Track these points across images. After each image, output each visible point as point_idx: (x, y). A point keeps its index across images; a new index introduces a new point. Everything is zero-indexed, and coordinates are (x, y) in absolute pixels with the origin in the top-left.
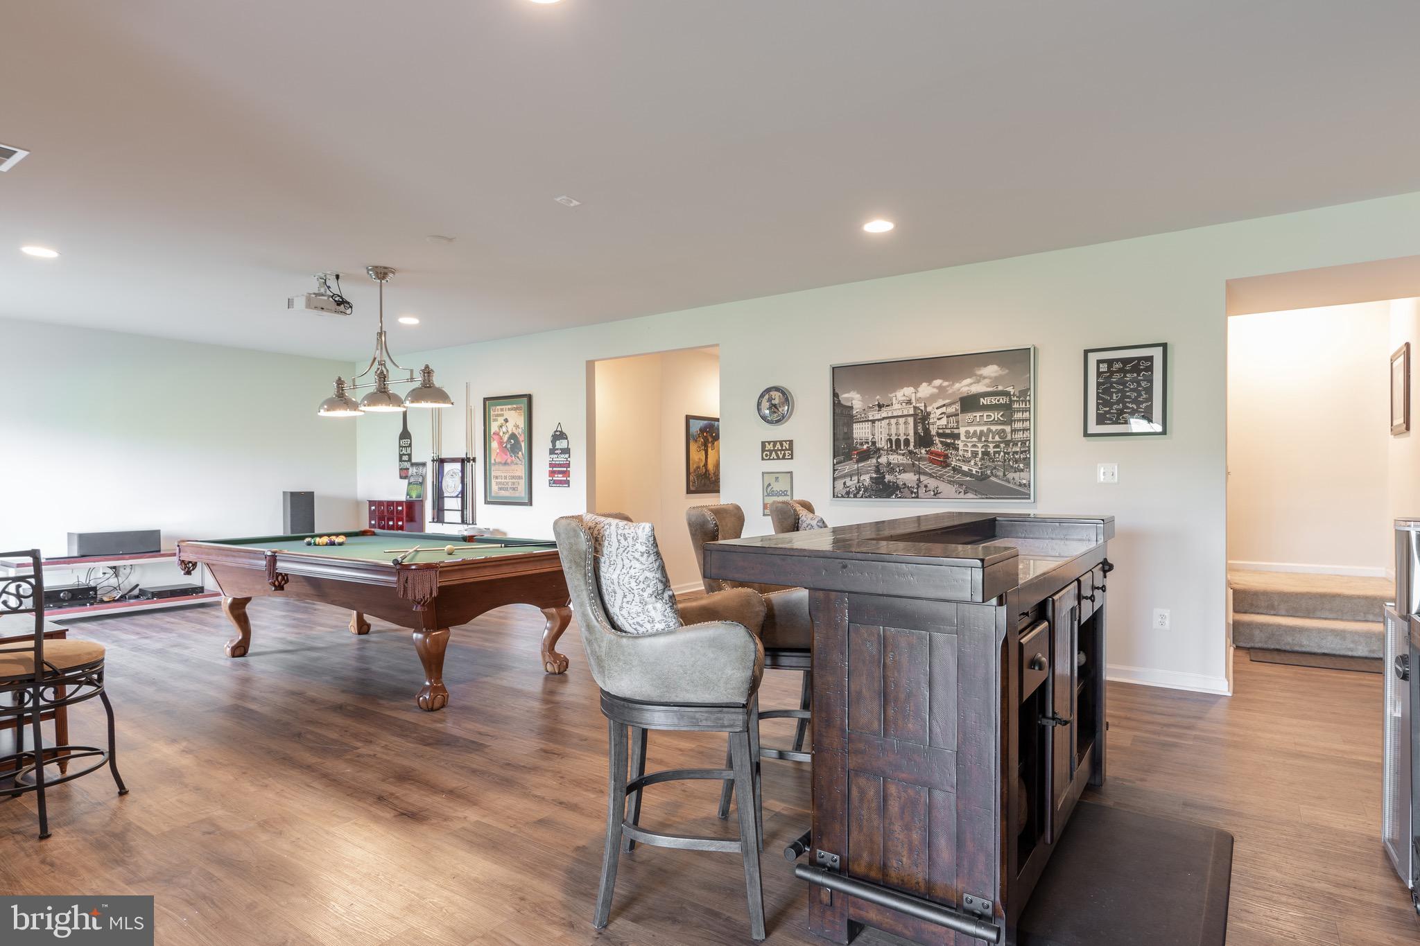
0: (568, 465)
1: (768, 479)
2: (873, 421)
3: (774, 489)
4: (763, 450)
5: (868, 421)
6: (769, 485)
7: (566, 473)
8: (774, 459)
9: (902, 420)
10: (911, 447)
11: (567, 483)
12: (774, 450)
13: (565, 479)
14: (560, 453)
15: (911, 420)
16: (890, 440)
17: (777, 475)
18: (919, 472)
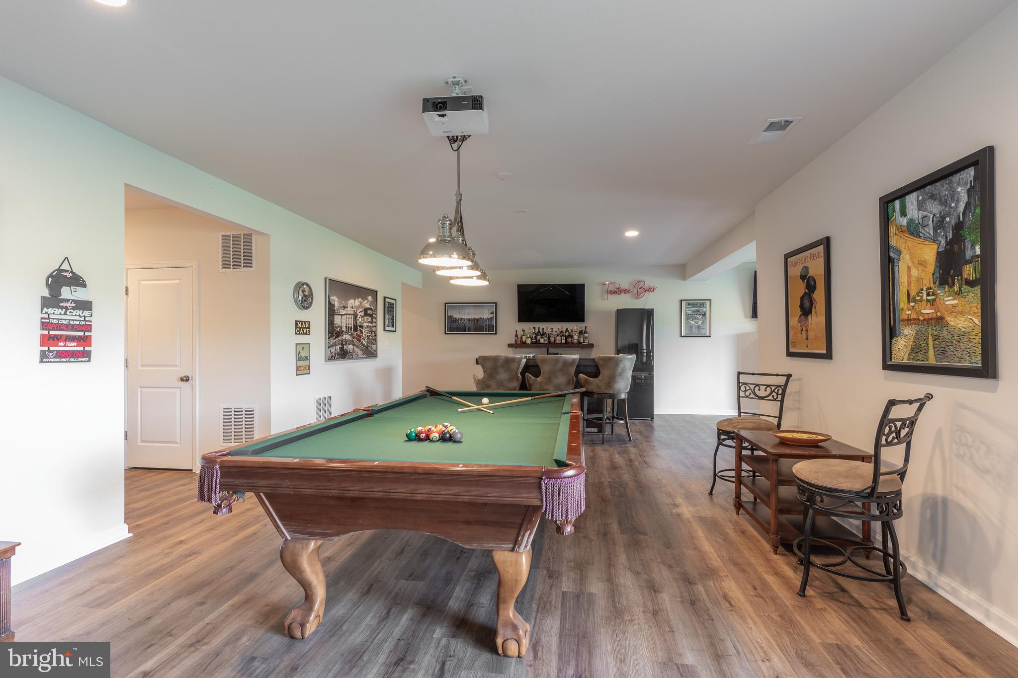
0: (88, 328)
1: (300, 348)
2: (342, 315)
3: (302, 356)
4: (296, 327)
5: (340, 315)
6: (299, 353)
7: (86, 341)
8: (301, 334)
9: (350, 316)
10: (352, 332)
11: (86, 355)
12: (302, 327)
13: (81, 349)
14: (74, 308)
15: (353, 316)
16: (346, 326)
17: (303, 345)
18: (354, 345)
